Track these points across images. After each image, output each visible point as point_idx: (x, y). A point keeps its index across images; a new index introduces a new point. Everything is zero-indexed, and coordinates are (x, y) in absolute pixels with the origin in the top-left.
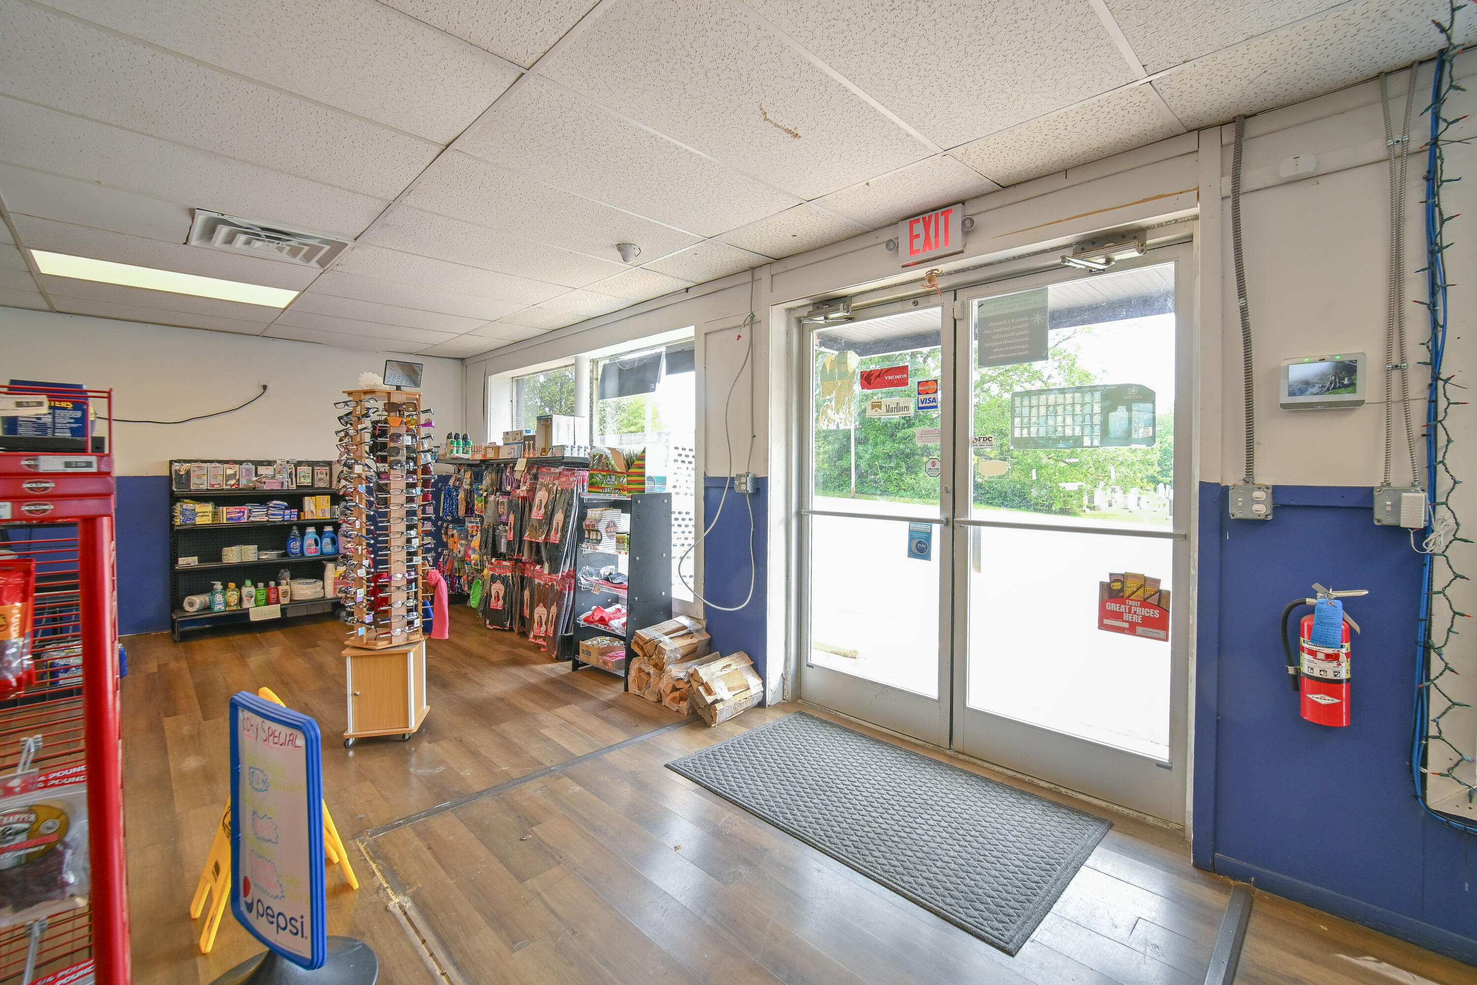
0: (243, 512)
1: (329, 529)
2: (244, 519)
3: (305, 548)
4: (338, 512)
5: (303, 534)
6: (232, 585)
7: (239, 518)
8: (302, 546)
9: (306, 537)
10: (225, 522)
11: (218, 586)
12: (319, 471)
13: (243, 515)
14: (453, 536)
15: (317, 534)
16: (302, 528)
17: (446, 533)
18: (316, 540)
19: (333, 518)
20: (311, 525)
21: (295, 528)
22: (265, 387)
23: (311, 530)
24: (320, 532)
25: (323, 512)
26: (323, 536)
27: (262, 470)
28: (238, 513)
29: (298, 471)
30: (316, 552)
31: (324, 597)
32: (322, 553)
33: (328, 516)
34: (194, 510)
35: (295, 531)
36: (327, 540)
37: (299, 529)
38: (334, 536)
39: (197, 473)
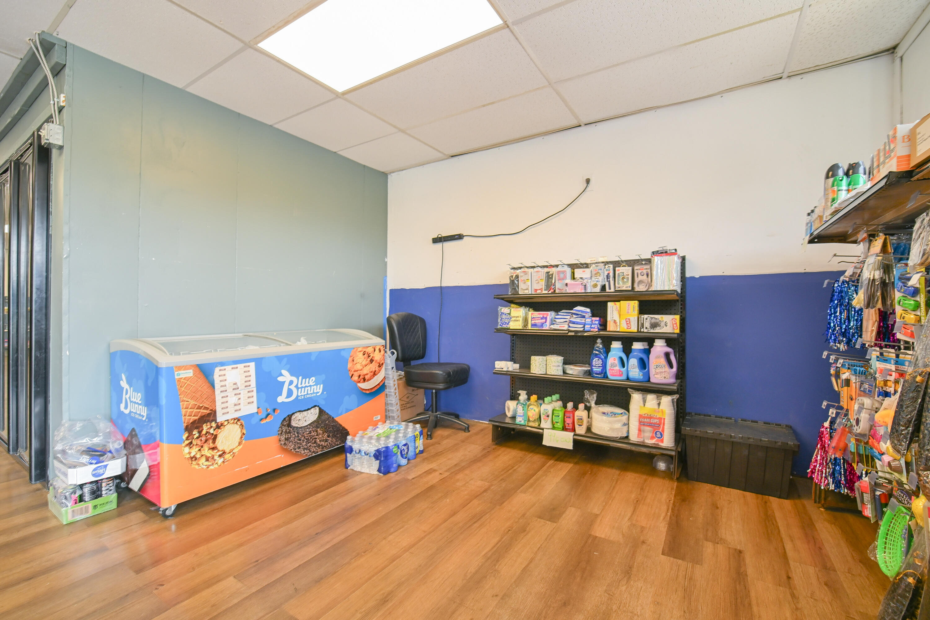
0: (546, 318)
1: (637, 346)
2: (547, 326)
3: (608, 367)
4: (647, 324)
5: (607, 349)
6: (534, 397)
7: (542, 325)
8: (604, 366)
9: (610, 354)
10: (530, 328)
11: (523, 395)
12: (639, 272)
13: (546, 322)
14: (847, 382)
15: (624, 351)
16: (608, 341)
17: (837, 376)
18: (621, 359)
19: (641, 332)
20: (617, 339)
21: (599, 341)
22: (588, 181)
23: (616, 345)
24: (627, 350)
25: (628, 322)
26: (631, 355)
27: (578, 273)
28: (542, 319)
29: (617, 273)
30: (621, 375)
31: (627, 437)
32: (628, 379)
33: (634, 329)
34: (509, 314)
35: (599, 344)
36: (633, 362)
37: (603, 343)
38: (644, 356)
39: (522, 278)
